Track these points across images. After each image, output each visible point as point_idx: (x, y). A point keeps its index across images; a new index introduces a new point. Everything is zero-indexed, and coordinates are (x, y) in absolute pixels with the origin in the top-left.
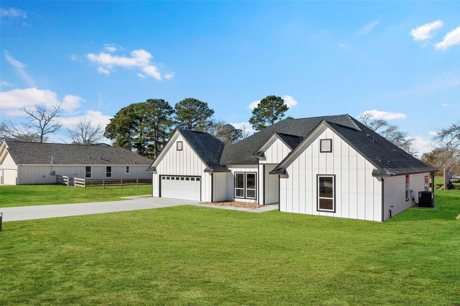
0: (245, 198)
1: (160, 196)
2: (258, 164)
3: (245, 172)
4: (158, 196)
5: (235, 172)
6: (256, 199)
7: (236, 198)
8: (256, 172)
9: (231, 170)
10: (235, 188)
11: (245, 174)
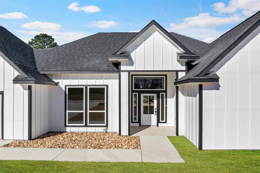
0: (86, 126)
2: (119, 71)
3: (86, 86)
5: (66, 86)
6: (107, 126)
7: (69, 126)
8: (107, 86)
9: (58, 82)
10: (67, 111)
11: (86, 88)
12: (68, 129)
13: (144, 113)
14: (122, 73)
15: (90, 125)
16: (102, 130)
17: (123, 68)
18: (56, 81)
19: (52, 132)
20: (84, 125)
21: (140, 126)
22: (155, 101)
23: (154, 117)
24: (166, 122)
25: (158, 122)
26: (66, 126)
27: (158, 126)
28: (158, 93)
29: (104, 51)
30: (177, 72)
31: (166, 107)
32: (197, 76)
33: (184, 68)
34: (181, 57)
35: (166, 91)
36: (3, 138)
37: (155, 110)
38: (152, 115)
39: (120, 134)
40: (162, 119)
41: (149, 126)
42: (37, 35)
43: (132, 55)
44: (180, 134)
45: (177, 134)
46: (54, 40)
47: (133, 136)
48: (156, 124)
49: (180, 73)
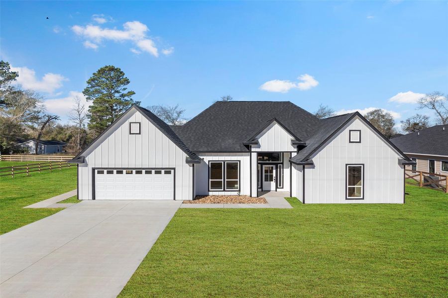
0: (224, 190)
1: (94, 198)
2: (251, 152)
3: (224, 161)
4: (91, 197)
5: (209, 161)
6: (240, 191)
7: (211, 191)
8: (240, 161)
9: (203, 159)
10: (210, 180)
11: (224, 163)
12: (211, 193)
13: (265, 181)
14: (252, 153)
15: (228, 190)
16: (236, 193)
17: (253, 150)
18: (202, 157)
19: (199, 196)
20: (223, 190)
21: (262, 191)
22: (274, 171)
23: (273, 184)
24: (283, 188)
25: (277, 187)
26: (209, 191)
27: (276, 191)
28: (276, 165)
29: (231, 129)
30: (291, 152)
31: (283, 176)
32: (301, 161)
33: (296, 150)
34: (293, 144)
35: (283, 163)
36: (174, 199)
37: (274, 178)
38: (272, 182)
39: (251, 196)
40: (280, 185)
41: (269, 191)
42: (101, 69)
43: (260, 140)
44: (293, 196)
45: (291, 196)
46: (124, 74)
47: (261, 197)
48: (275, 190)
49: (293, 153)
